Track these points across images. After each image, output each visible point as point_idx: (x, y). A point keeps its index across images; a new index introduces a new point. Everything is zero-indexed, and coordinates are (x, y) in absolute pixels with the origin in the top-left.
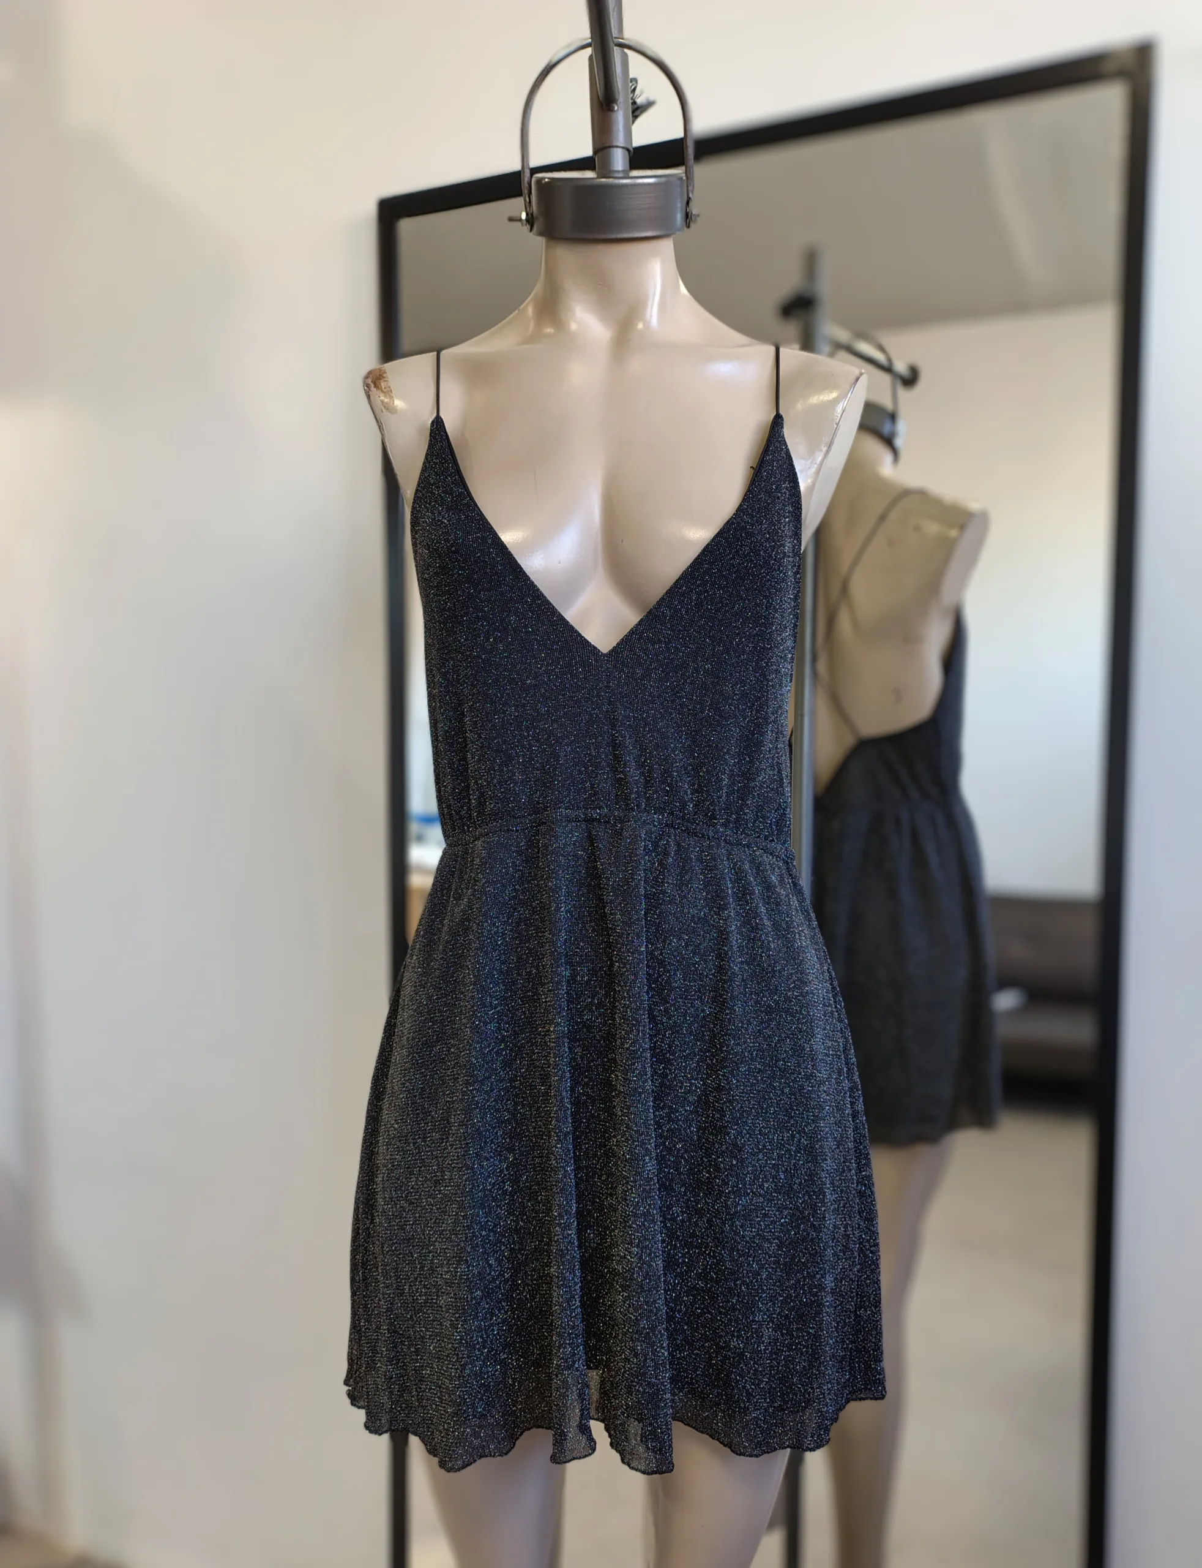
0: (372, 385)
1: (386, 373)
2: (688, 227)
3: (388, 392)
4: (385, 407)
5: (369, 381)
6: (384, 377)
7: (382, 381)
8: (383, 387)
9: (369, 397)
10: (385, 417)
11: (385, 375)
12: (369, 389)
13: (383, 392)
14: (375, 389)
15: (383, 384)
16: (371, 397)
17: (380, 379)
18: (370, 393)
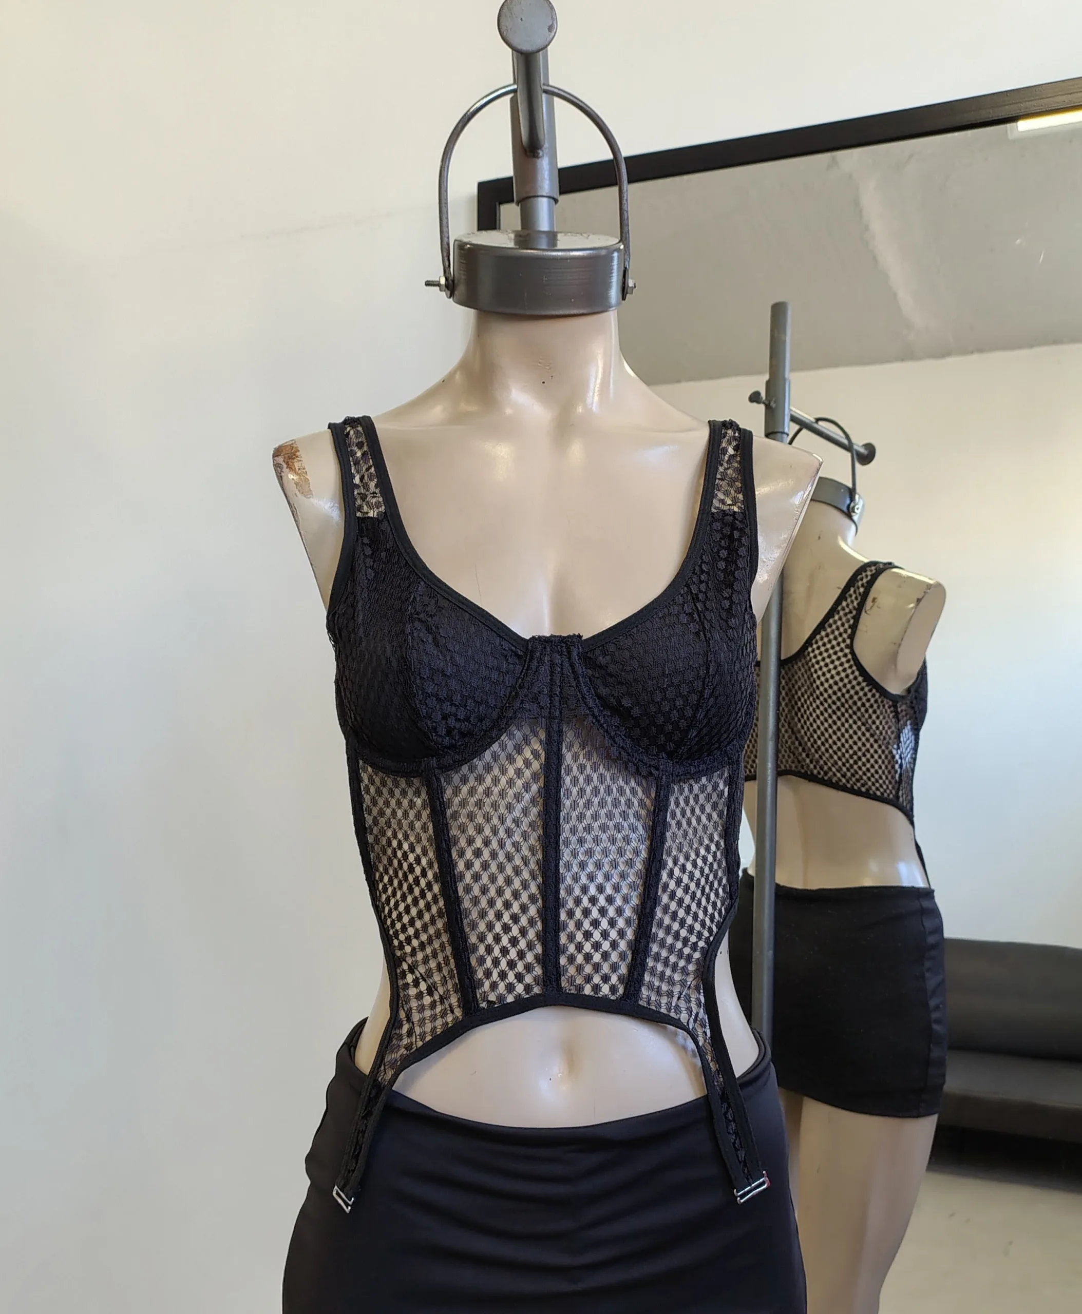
0: (285, 466)
1: (299, 451)
2: (624, 298)
3: (301, 473)
4: (299, 491)
5: (280, 460)
6: (297, 457)
7: (296, 460)
8: (297, 470)
9: (280, 478)
10: (300, 500)
11: (298, 454)
12: (281, 471)
13: (296, 472)
14: (288, 470)
15: (297, 465)
16: (284, 479)
17: (293, 459)
18: (283, 474)
